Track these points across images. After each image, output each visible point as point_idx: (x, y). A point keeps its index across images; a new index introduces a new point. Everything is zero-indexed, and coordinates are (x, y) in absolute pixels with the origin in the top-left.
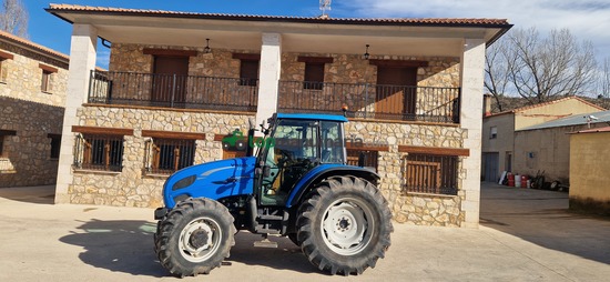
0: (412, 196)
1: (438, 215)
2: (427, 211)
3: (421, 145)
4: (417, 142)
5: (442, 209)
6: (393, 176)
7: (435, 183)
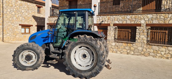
0: (152, 45)
1: (165, 54)
2: (159, 52)
3: (157, 23)
4: (155, 22)
5: (167, 52)
6: (143, 37)
7: (165, 40)
